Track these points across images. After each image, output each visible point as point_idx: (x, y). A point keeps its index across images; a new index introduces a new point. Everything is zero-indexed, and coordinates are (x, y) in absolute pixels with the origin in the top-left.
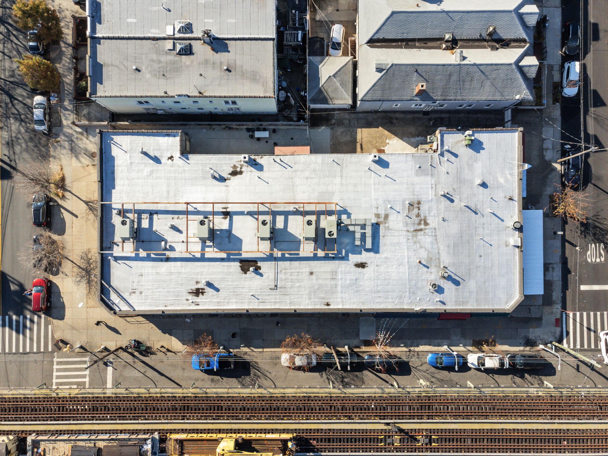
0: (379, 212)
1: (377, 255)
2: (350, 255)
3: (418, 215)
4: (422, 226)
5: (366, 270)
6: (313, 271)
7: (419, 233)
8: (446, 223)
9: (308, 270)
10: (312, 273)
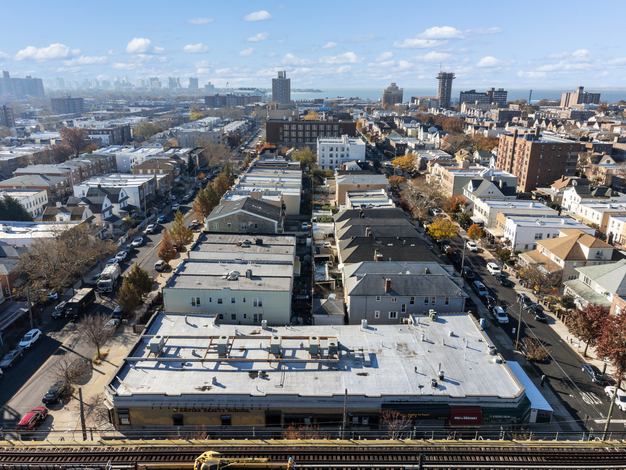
0: (374, 348)
1: (377, 369)
2: (352, 369)
3: (407, 350)
4: (412, 355)
5: (367, 377)
6: (318, 377)
7: (411, 358)
8: (432, 354)
9: (313, 377)
10: (316, 378)
